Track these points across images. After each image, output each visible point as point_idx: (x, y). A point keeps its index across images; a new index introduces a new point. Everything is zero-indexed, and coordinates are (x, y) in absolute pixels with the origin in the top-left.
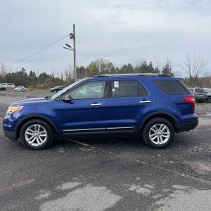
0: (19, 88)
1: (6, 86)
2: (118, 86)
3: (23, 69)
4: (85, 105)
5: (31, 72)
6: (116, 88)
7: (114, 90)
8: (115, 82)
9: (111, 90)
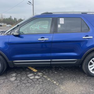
0: (8, 26)
1: (2, 24)
2: (63, 23)
3: (11, 17)
4: (33, 39)
5: (15, 18)
6: (61, 25)
7: (59, 26)
8: (61, 19)
9: (57, 26)
